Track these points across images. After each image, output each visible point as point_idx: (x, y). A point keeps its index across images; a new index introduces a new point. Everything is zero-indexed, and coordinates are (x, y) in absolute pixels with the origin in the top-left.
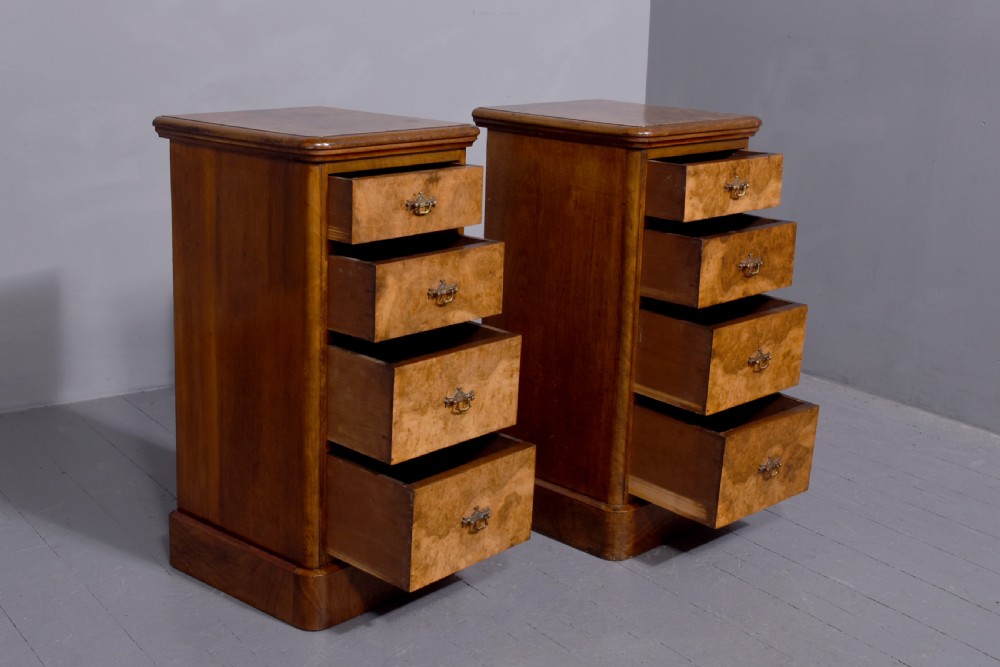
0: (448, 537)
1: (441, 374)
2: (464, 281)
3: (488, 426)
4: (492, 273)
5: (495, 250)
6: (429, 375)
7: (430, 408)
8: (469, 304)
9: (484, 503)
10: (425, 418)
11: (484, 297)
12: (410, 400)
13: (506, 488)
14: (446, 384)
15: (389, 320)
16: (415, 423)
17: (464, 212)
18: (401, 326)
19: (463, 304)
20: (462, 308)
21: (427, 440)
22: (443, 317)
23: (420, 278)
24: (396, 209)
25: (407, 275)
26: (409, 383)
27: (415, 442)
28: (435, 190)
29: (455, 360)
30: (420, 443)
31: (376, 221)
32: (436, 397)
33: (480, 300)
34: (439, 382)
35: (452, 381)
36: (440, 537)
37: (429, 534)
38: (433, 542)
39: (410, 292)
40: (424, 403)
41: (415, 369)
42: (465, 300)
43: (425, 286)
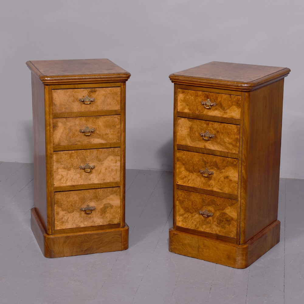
0: (73, 213)
1: (77, 157)
2: (98, 128)
3: (104, 180)
4: (114, 126)
5: (115, 117)
6: (71, 156)
7: (72, 169)
8: (101, 136)
9: (92, 204)
10: (70, 172)
11: (110, 135)
12: (62, 164)
13: (104, 200)
14: (80, 161)
15: (60, 139)
16: (65, 173)
17: (110, 104)
18: (66, 142)
19: (99, 136)
20: (98, 138)
21: (71, 180)
22: (88, 140)
23: (75, 125)
24: (74, 101)
25: (68, 123)
26: (61, 158)
27: (65, 180)
28: (94, 96)
29: (84, 153)
30: (68, 181)
31: (64, 105)
32: (75, 165)
33: (108, 136)
34: (76, 160)
35: (84, 160)
36: (69, 212)
37: (63, 210)
38: (66, 213)
39: (70, 129)
40: (69, 166)
41: (63, 153)
42: (100, 135)
43: (78, 128)
